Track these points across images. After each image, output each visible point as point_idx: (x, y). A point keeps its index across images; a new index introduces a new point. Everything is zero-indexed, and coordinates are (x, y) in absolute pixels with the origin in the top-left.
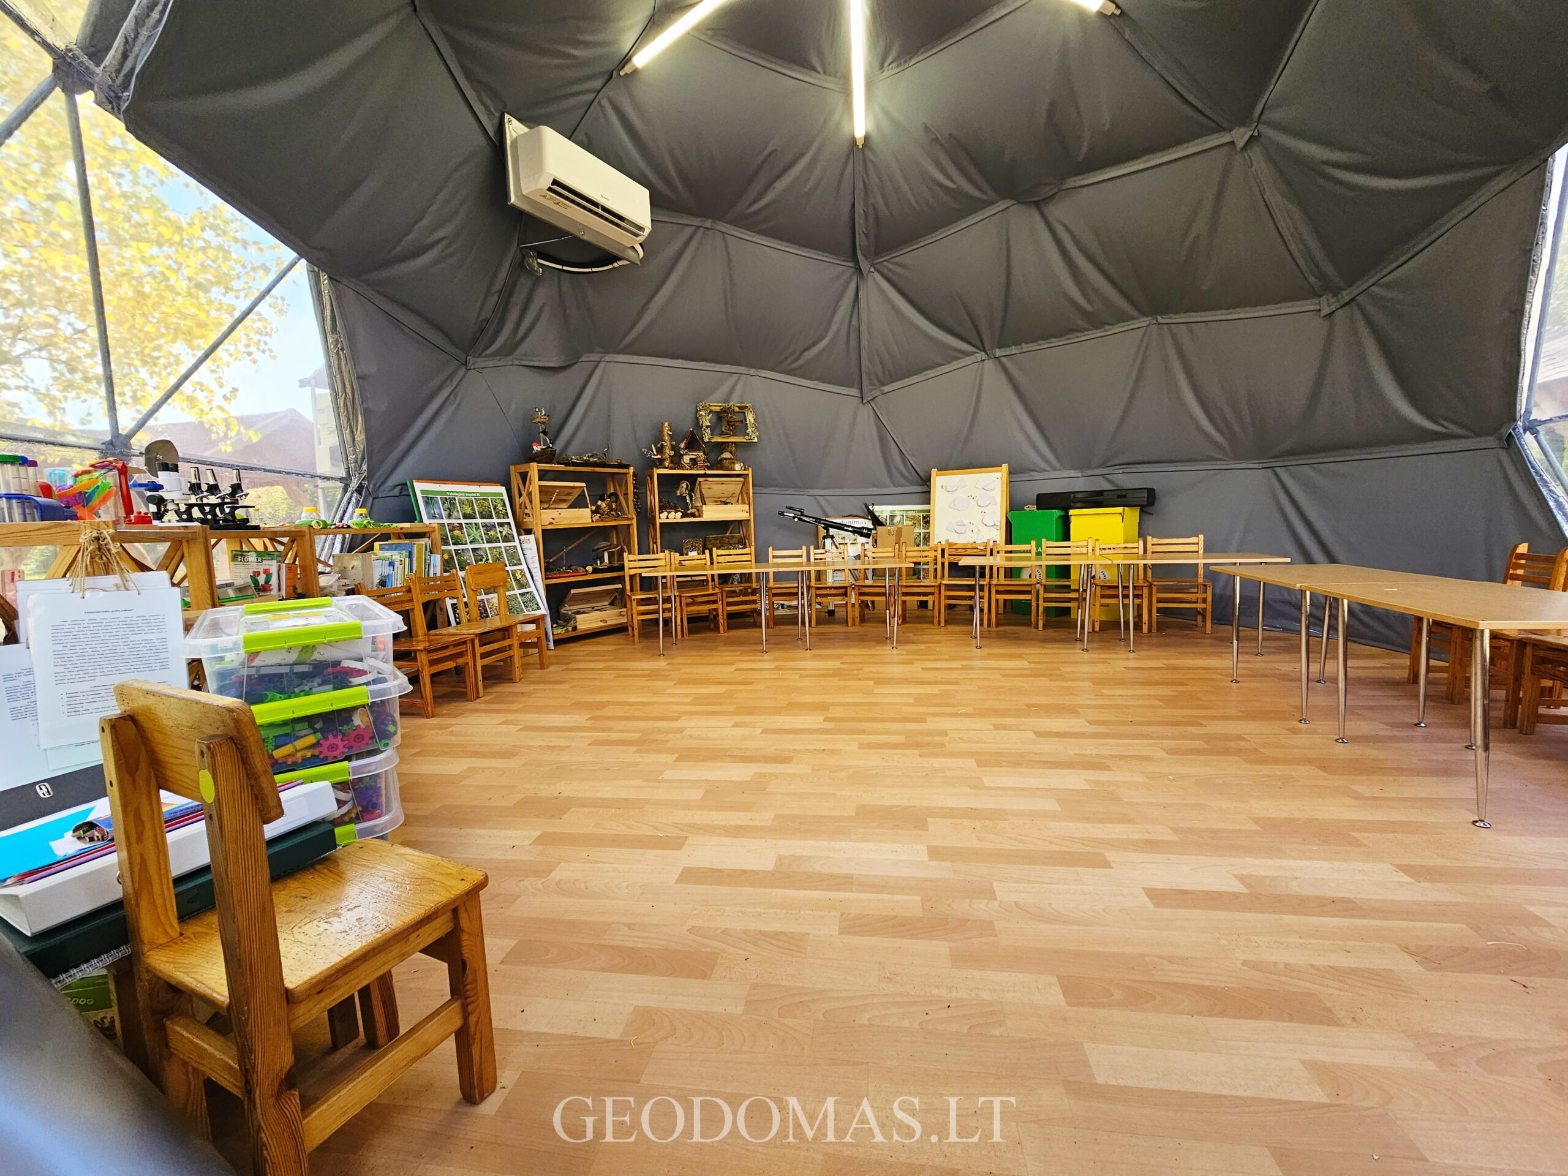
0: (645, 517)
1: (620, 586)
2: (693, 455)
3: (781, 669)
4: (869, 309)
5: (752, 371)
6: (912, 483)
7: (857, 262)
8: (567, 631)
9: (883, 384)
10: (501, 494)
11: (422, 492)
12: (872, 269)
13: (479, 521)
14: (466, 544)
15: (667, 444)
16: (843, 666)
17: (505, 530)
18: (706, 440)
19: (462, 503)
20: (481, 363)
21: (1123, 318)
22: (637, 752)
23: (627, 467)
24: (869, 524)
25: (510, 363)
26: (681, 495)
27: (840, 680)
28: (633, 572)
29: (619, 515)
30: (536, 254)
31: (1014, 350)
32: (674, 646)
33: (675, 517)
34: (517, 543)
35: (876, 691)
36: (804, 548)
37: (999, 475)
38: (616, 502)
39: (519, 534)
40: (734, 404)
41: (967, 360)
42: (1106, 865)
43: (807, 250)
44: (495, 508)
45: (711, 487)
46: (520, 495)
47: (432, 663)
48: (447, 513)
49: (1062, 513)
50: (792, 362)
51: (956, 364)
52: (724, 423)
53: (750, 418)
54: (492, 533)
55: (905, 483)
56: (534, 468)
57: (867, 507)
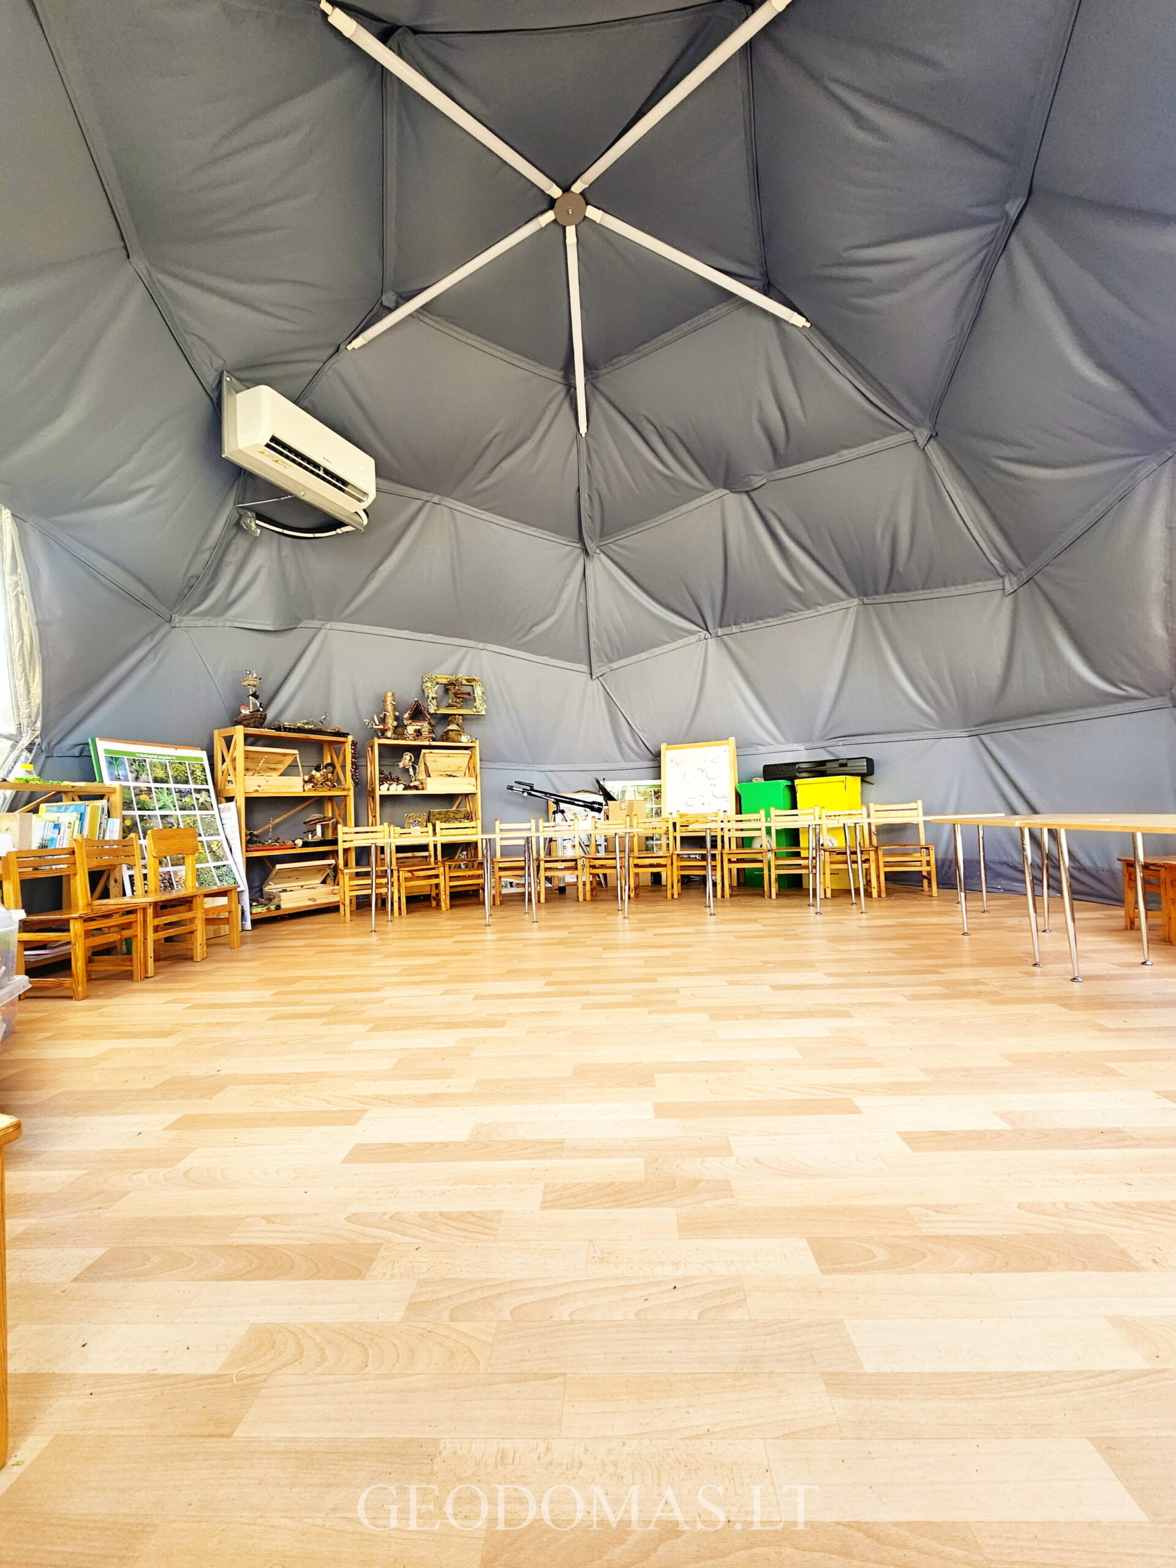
0: (363, 790)
1: (333, 862)
2: (417, 726)
3: (504, 940)
4: (596, 588)
5: (481, 645)
6: (642, 759)
7: (584, 544)
8: (269, 910)
9: (611, 661)
10: (201, 759)
11: (106, 751)
12: (598, 551)
13: (172, 785)
14: (154, 809)
15: (390, 715)
16: (570, 935)
17: (203, 797)
18: (432, 711)
19: (153, 765)
20: (187, 621)
21: (832, 599)
22: (324, 1024)
23: (345, 735)
24: (600, 799)
25: (221, 624)
26: (404, 767)
27: (566, 947)
28: (347, 845)
29: (334, 786)
30: (254, 515)
31: (735, 629)
32: (390, 923)
33: (397, 789)
34: (215, 812)
35: (604, 956)
36: (533, 821)
37: (726, 747)
38: (333, 773)
39: (219, 802)
40: (462, 675)
41: (693, 639)
42: (856, 1111)
43: (535, 529)
44: (193, 773)
45: (434, 759)
46: (224, 761)
47: (88, 934)
48: (134, 775)
49: (789, 783)
50: (521, 638)
51: (681, 642)
52: (451, 694)
53: (478, 691)
54: (187, 799)
55: (634, 757)
56: (239, 732)
57: (598, 782)
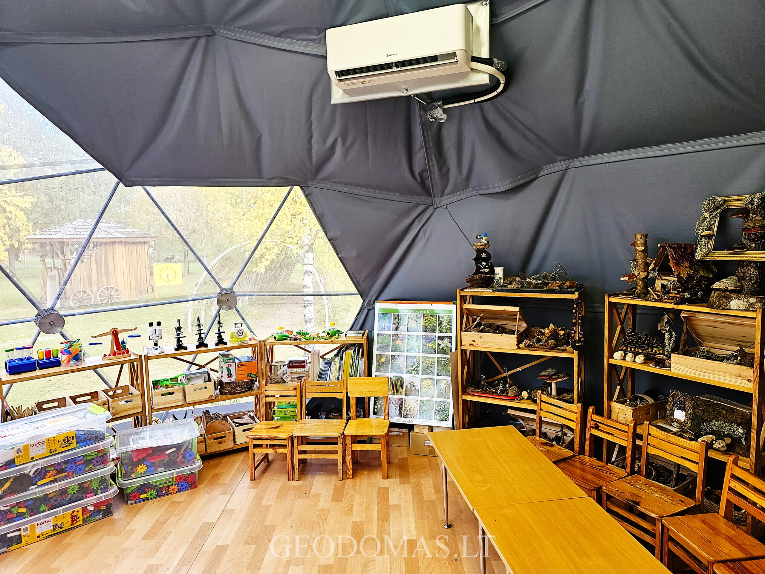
10: (451, 311)
11: (380, 310)
13: (421, 333)
14: (403, 352)
15: (639, 262)
17: (445, 343)
19: (410, 318)
20: (445, 200)
25: (472, 194)
26: (661, 330)
29: (554, 347)
44: (441, 323)
48: (395, 326)
54: (430, 345)
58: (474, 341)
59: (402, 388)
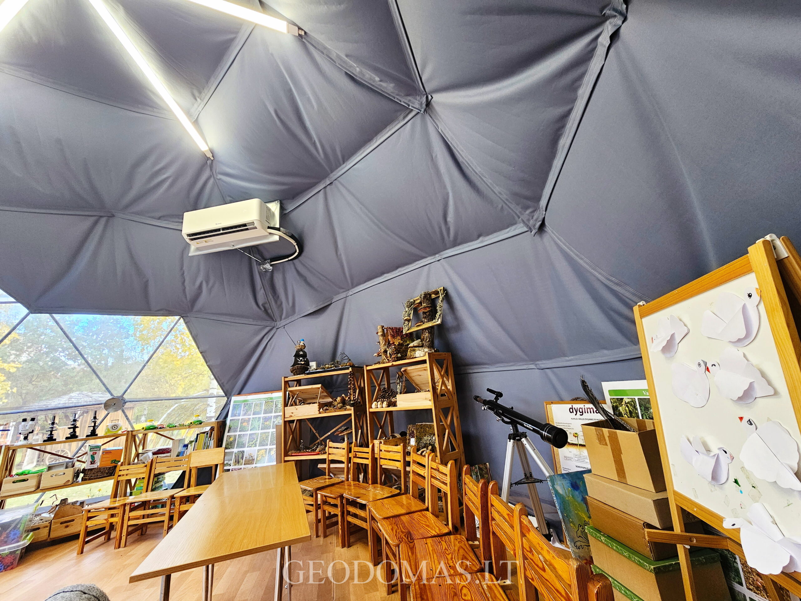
5: (436, 258)
11: (235, 402)
13: (262, 415)
14: (248, 431)
15: (381, 343)
17: (277, 421)
18: (405, 332)
19: (256, 405)
20: (283, 322)
30: (269, 261)
44: (277, 406)
48: (244, 412)
53: (439, 301)
54: (267, 423)
58: (293, 413)
59: (242, 459)
